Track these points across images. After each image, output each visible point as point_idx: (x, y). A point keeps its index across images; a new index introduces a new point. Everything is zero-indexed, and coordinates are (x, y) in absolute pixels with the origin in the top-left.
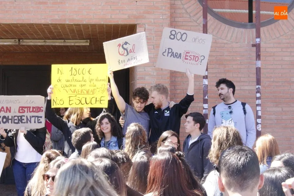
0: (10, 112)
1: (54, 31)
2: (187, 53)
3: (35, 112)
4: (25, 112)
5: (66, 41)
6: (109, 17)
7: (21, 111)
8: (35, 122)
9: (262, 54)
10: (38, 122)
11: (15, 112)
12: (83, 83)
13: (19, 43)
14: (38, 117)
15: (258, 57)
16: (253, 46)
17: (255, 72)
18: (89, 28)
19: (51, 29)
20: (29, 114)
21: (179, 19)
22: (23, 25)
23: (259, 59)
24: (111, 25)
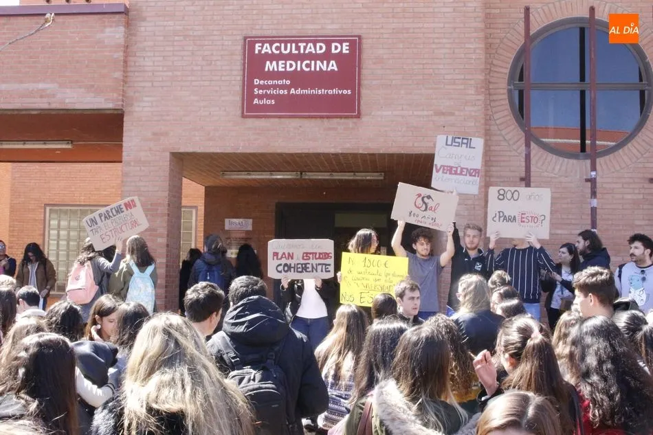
0: (292, 258)
1: (343, 162)
2: (522, 214)
3: (322, 259)
4: (309, 259)
5: (356, 174)
6: (411, 145)
7: (305, 258)
8: (322, 271)
9: (598, 190)
10: (326, 271)
11: (298, 259)
12: (378, 277)
13: (301, 177)
14: (326, 265)
15: (594, 194)
16: (587, 180)
17: (590, 212)
18: (385, 159)
19: (340, 160)
20: (315, 262)
21: (497, 148)
22: (308, 155)
23: (595, 197)
24: (412, 154)
